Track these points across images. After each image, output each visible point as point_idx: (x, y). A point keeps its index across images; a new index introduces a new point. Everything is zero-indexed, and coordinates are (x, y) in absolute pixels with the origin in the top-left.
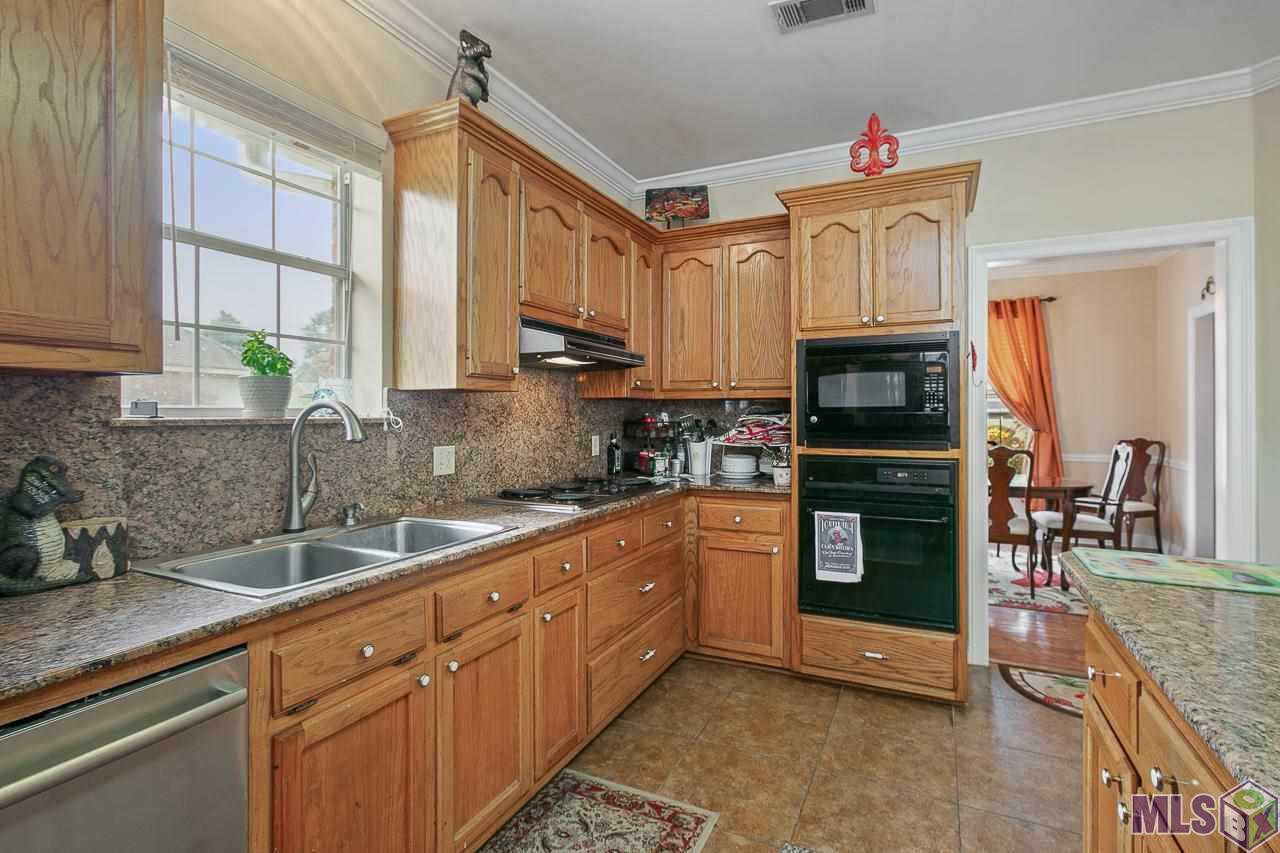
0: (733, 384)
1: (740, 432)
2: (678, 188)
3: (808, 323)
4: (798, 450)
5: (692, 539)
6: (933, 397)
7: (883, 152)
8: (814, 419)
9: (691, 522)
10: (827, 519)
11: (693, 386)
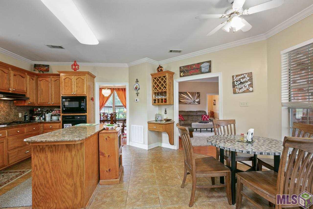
0: (53, 103)
1: (55, 112)
2: (42, 65)
3: (63, 93)
4: (62, 114)
5: (42, 131)
6: (83, 106)
7: (77, 67)
8: (64, 109)
9: (42, 128)
10: (66, 125)
11: (45, 103)
